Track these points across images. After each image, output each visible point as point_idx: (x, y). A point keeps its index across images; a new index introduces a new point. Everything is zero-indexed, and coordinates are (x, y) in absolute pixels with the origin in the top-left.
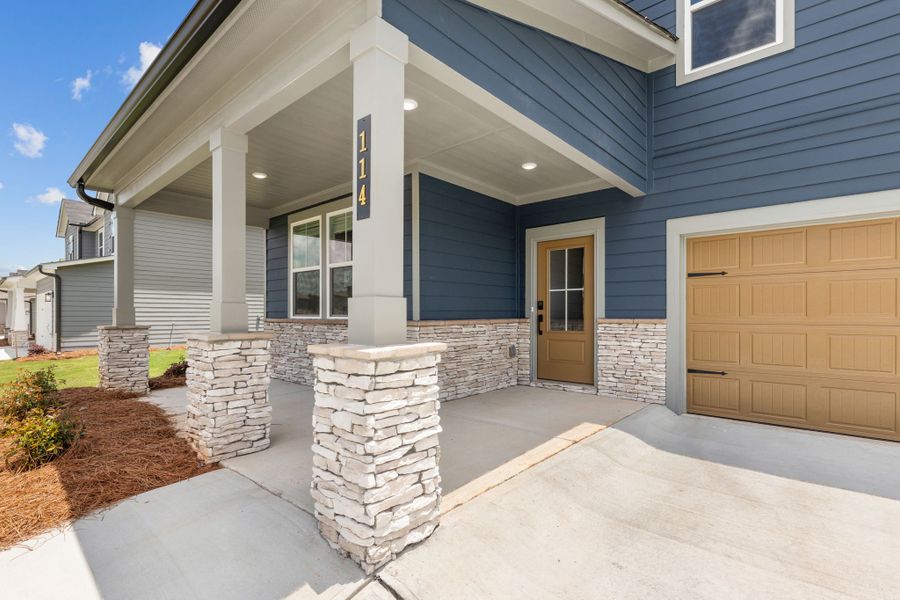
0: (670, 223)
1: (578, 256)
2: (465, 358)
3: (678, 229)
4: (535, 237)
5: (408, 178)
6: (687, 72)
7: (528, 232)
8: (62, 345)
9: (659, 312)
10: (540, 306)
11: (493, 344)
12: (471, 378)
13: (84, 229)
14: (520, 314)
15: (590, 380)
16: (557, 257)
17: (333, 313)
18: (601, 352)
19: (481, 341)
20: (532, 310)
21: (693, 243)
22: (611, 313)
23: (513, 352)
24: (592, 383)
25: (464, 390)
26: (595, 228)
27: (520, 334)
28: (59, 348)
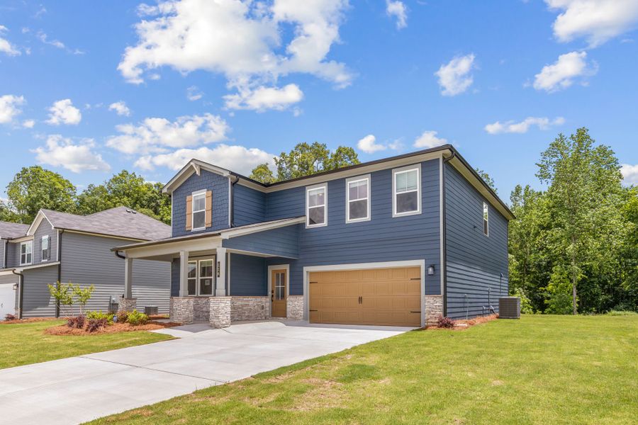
0: (304, 268)
1: (283, 275)
2: (245, 308)
3: (306, 269)
4: (271, 269)
5: (227, 254)
6: (308, 226)
7: (269, 267)
8: (23, 315)
9: (301, 294)
10: (273, 292)
11: (255, 304)
12: (246, 315)
13: (10, 241)
14: (265, 294)
15: (285, 316)
16: (278, 275)
17: (201, 294)
18: (288, 306)
19: (251, 303)
20: (270, 293)
21: (311, 274)
22: (291, 294)
23: (263, 308)
24: (286, 317)
25: (244, 318)
26: (287, 267)
27: (265, 301)
28: (21, 317)
